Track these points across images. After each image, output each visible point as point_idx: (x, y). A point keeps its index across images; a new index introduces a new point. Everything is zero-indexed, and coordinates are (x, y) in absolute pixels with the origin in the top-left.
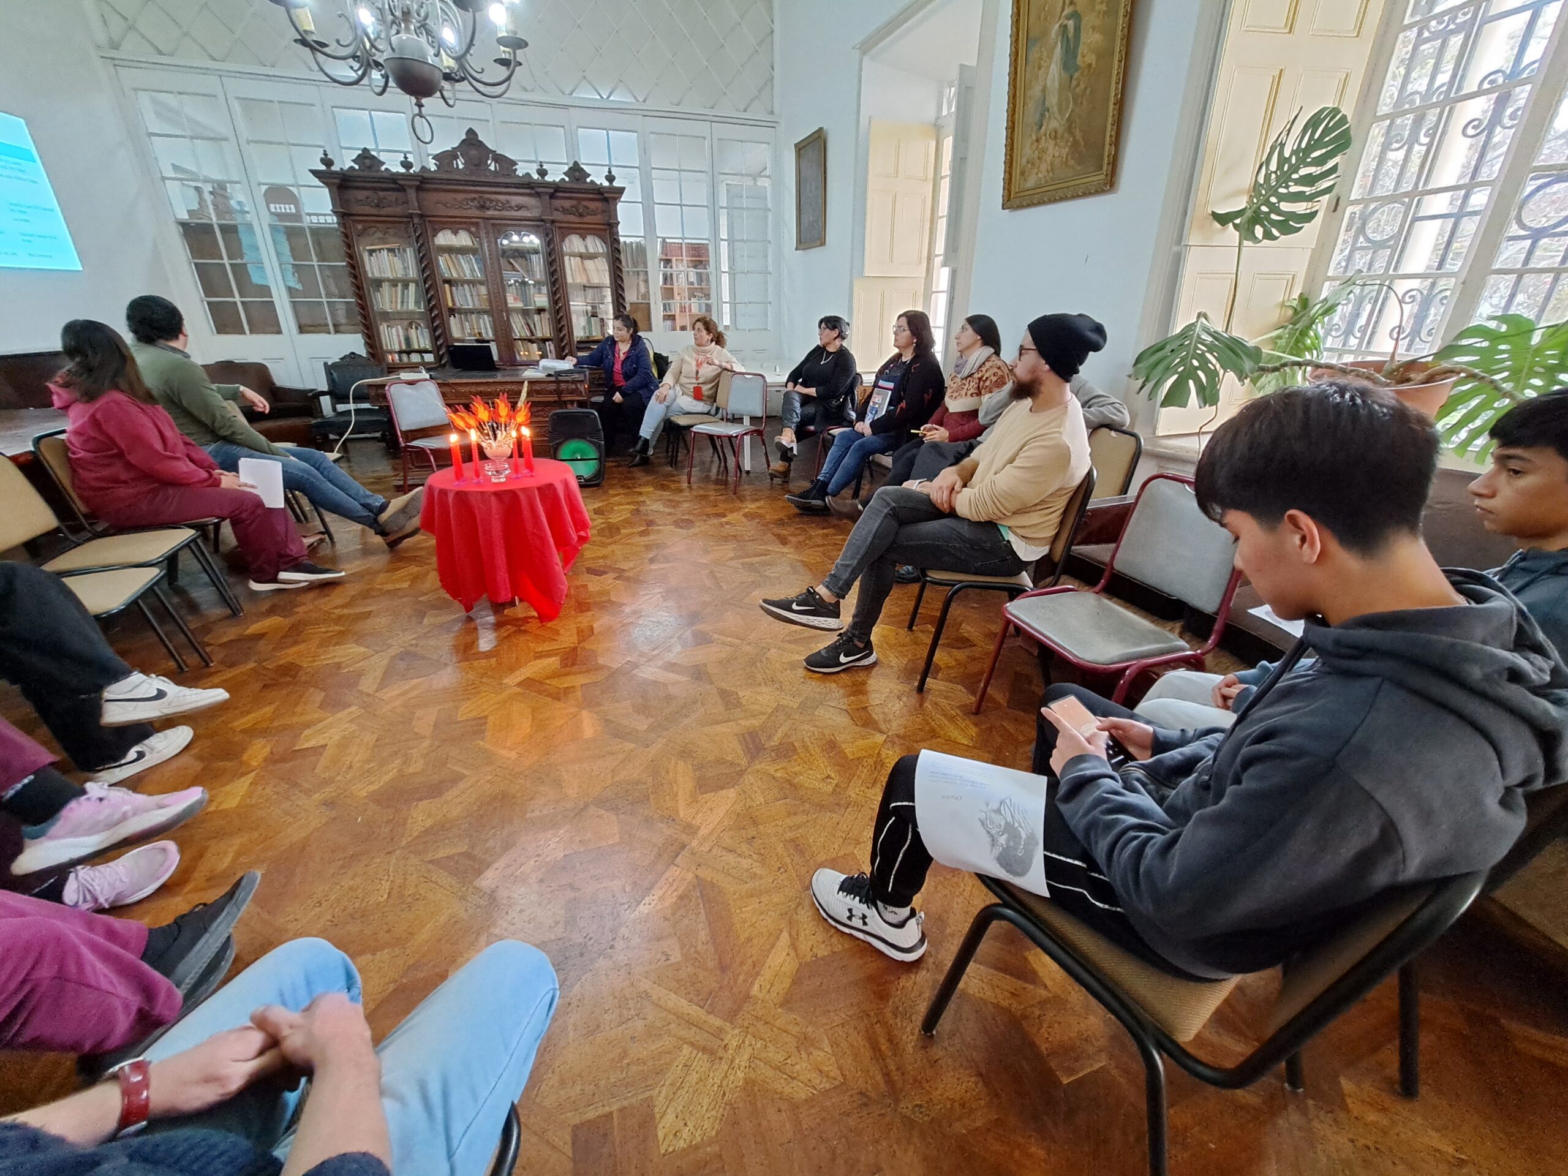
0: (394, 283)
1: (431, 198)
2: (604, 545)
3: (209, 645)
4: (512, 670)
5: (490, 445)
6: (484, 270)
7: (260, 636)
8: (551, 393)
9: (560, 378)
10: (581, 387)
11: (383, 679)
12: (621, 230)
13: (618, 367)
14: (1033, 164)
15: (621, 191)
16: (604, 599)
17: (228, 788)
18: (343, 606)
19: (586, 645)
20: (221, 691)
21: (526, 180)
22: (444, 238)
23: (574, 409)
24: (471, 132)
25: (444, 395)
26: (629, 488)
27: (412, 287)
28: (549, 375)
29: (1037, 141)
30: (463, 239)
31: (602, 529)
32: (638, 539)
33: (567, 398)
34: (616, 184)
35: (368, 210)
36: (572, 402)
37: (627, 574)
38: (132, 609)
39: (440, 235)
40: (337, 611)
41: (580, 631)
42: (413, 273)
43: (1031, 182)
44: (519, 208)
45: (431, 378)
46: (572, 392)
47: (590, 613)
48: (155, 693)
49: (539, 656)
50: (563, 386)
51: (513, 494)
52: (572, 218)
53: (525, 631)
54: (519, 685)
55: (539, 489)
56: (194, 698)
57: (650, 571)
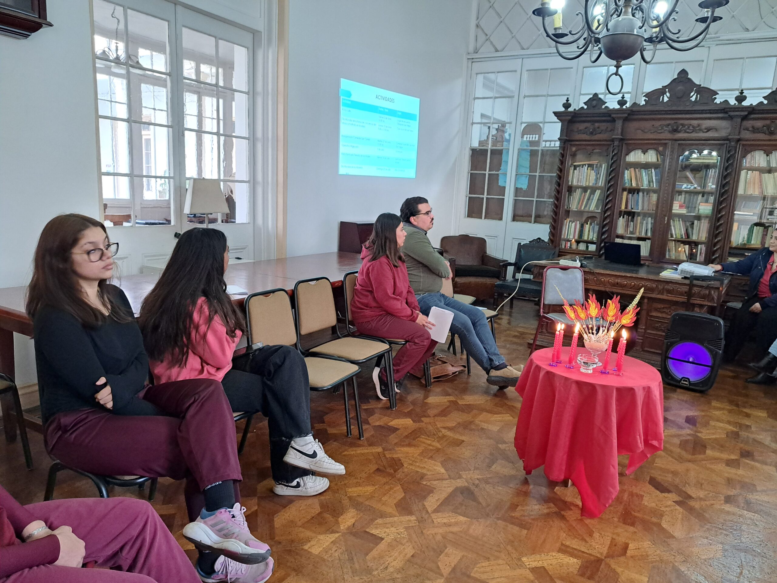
0: (585, 189)
1: (633, 126)
2: (680, 459)
3: (368, 423)
4: (534, 550)
5: (590, 338)
6: (660, 182)
7: (394, 430)
8: (681, 294)
9: (695, 282)
10: (714, 294)
11: (441, 504)
16: (654, 520)
18: (450, 429)
19: (612, 563)
20: (343, 467)
21: (723, 106)
22: (636, 156)
23: (697, 313)
24: (684, 72)
25: (586, 281)
26: (737, 405)
27: (598, 192)
28: (685, 278)
30: (651, 157)
31: (687, 441)
32: (721, 467)
33: (698, 301)
36: (701, 306)
37: (692, 503)
39: (632, 154)
40: (443, 431)
41: (613, 543)
42: (601, 183)
44: (708, 130)
45: (582, 266)
46: (704, 297)
47: (632, 529)
48: (311, 453)
49: (564, 550)
50: (696, 289)
51: (593, 388)
52: (761, 136)
53: (563, 518)
54: (533, 570)
55: (619, 390)
56: (330, 466)
57: (722, 511)
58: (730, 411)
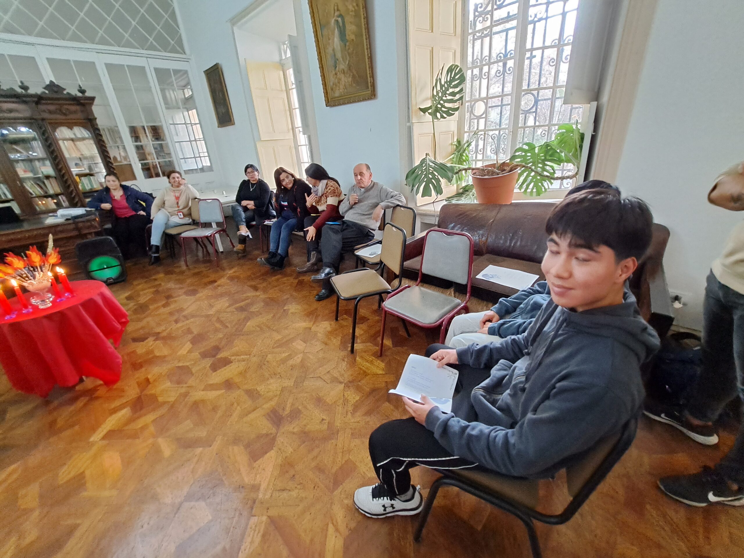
2: (140, 320)
4: (94, 430)
5: (32, 284)
8: (71, 230)
10: (92, 224)
15: (93, 99)
19: (147, 392)
21: (13, 93)
23: (92, 238)
26: (147, 278)
28: (67, 220)
32: (162, 310)
33: (86, 231)
44: (10, 111)
46: (89, 227)
50: (80, 225)
52: (58, 116)
54: (103, 438)
55: (82, 304)
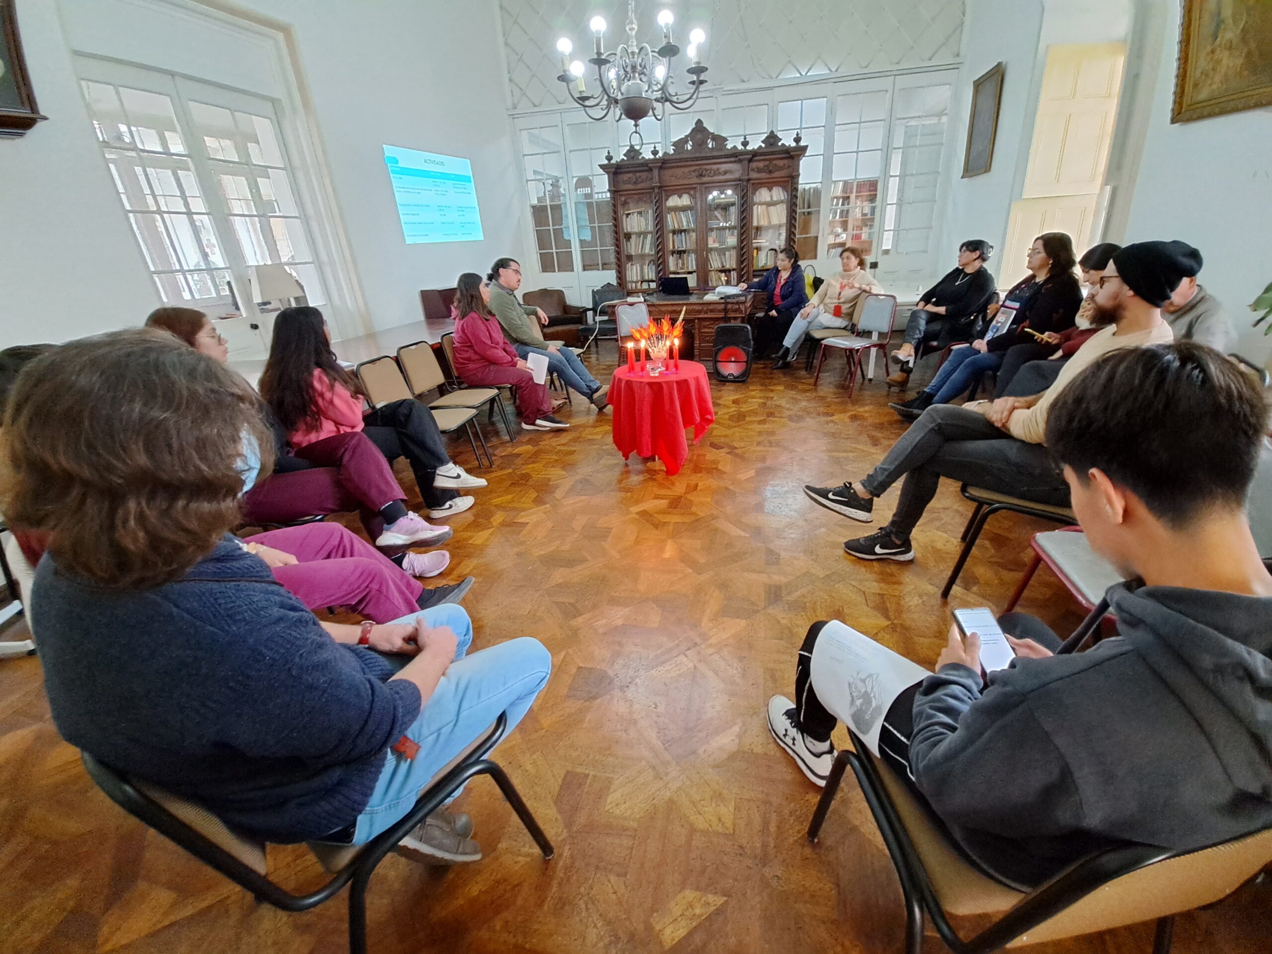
0: (639, 234)
1: (667, 173)
2: (730, 427)
3: (495, 455)
4: (637, 502)
5: (654, 350)
6: (695, 222)
7: (518, 455)
8: (720, 311)
9: (728, 300)
10: (742, 307)
11: (567, 493)
12: (801, 180)
13: (777, 291)
14: (1207, 75)
15: (806, 148)
16: (714, 466)
17: (480, 533)
18: (563, 445)
19: (689, 497)
20: (484, 480)
21: (734, 151)
22: (674, 201)
24: (699, 122)
25: (650, 313)
26: (766, 386)
27: (649, 236)
28: (722, 298)
29: (1213, 52)
30: (685, 200)
31: (733, 415)
32: (755, 426)
33: (732, 315)
34: (802, 143)
35: (631, 187)
36: (735, 318)
37: (737, 451)
38: (461, 430)
39: (671, 199)
40: (559, 448)
41: (688, 486)
42: (650, 228)
43: (1204, 94)
44: (726, 173)
45: (645, 301)
46: (736, 311)
47: (700, 475)
48: (455, 475)
49: (657, 497)
50: (729, 306)
51: (659, 384)
52: (763, 175)
53: (655, 480)
54: (638, 513)
56: (472, 481)
57: (755, 451)
58: (761, 390)
